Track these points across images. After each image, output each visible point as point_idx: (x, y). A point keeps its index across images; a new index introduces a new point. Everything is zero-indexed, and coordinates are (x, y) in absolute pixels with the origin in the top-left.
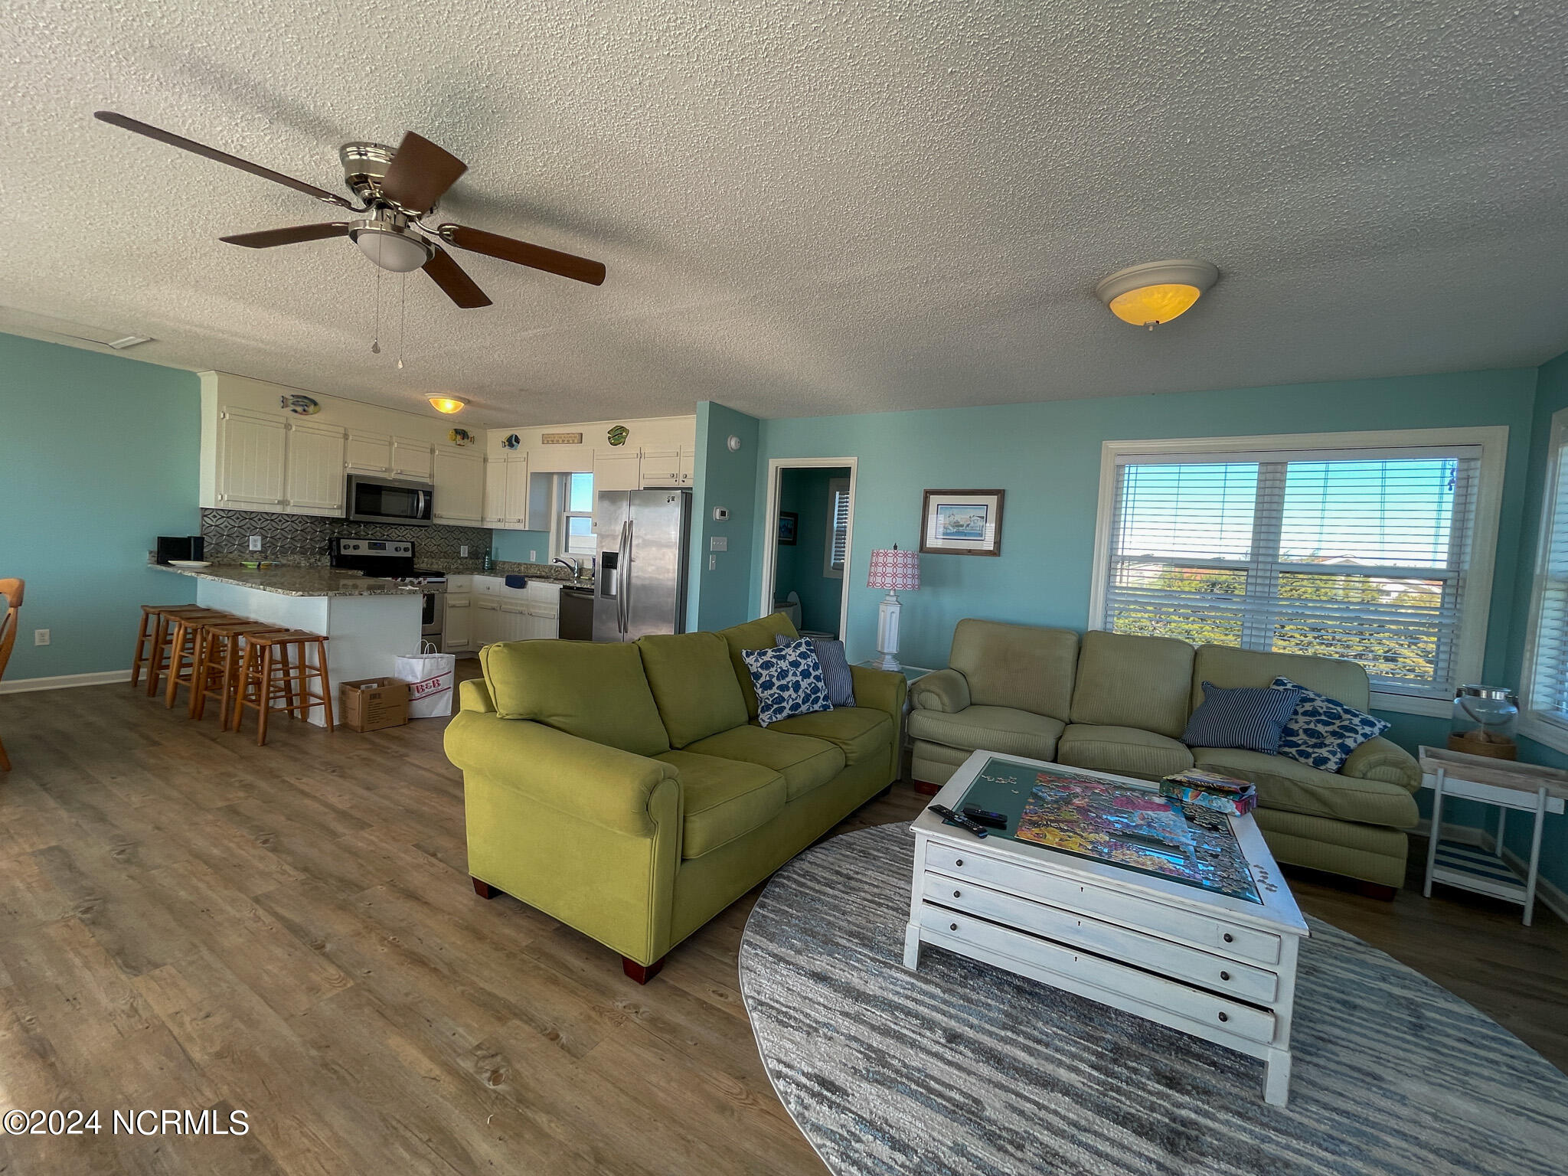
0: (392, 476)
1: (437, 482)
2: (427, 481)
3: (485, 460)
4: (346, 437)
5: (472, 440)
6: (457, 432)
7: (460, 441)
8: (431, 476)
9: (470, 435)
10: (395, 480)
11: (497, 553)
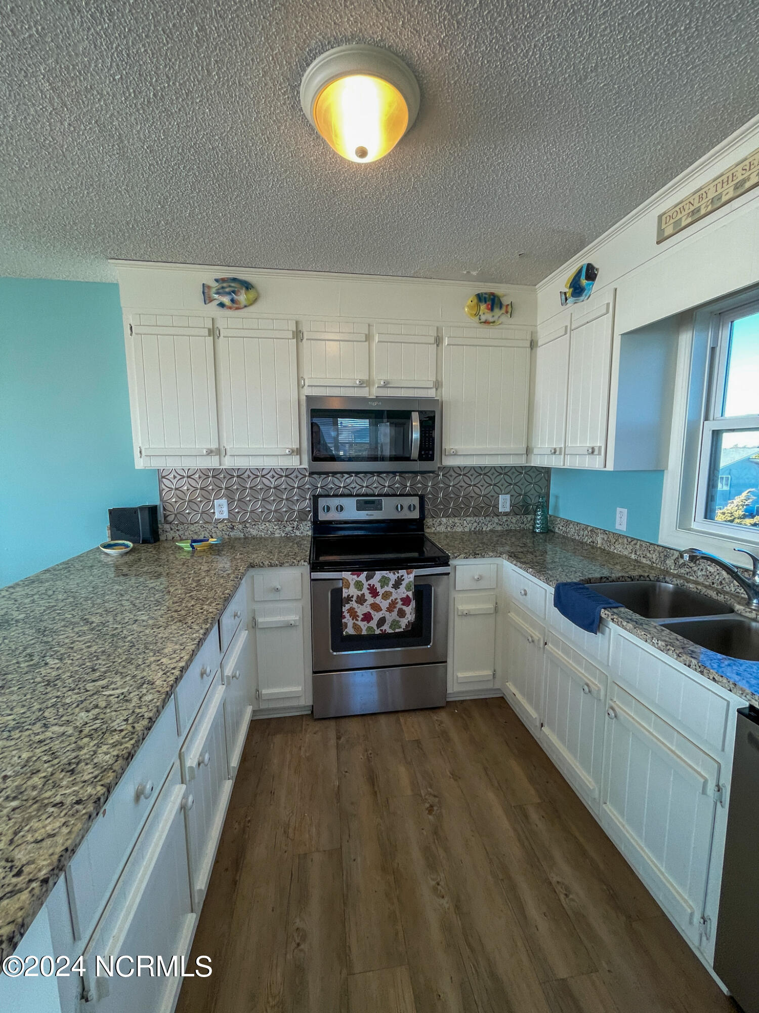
0: (374, 392)
1: (446, 394)
2: (431, 393)
3: (533, 345)
4: (298, 335)
5: (510, 310)
6: (480, 298)
7: (488, 316)
8: (438, 385)
9: (505, 301)
10: (378, 399)
11: (556, 507)
